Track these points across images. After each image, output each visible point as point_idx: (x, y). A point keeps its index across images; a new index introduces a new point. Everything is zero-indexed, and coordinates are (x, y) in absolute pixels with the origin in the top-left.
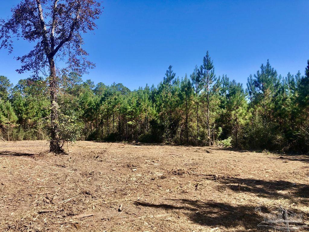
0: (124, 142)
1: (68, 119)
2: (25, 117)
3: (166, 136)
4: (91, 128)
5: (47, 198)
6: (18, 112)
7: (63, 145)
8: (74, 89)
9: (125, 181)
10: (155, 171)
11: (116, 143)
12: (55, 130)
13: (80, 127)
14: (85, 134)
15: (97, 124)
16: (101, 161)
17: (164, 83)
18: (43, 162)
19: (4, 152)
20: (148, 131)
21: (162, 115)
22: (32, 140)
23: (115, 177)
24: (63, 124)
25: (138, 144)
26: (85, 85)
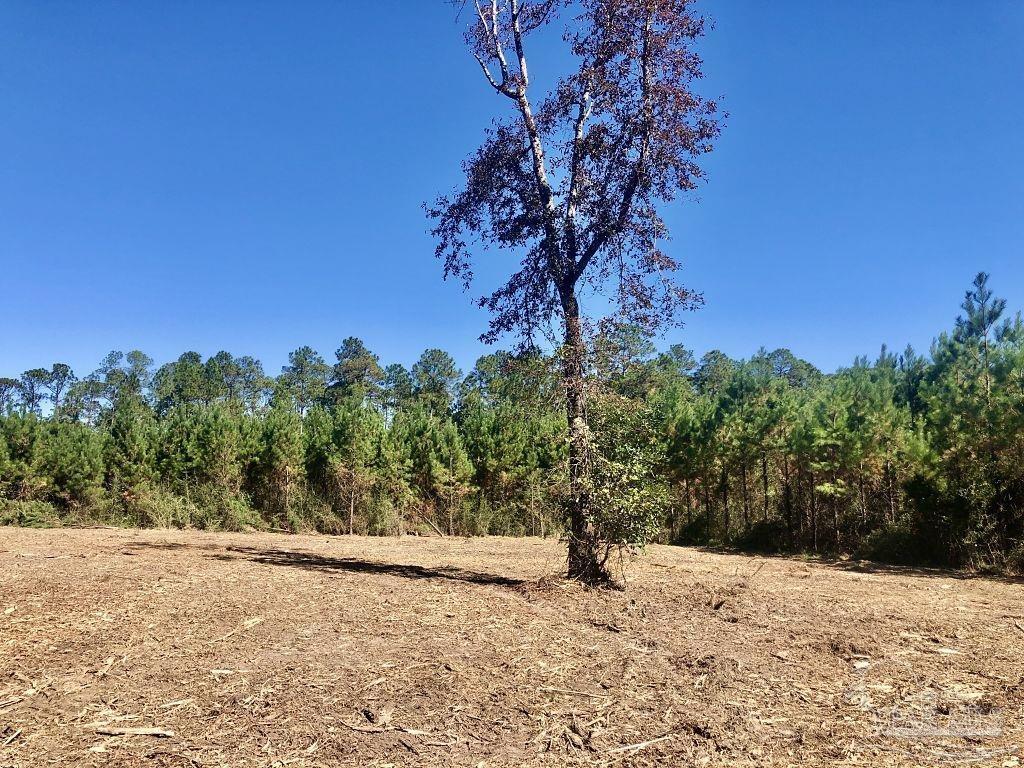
0: (806, 556)
1: (622, 472)
2: (493, 466)
3: (979, 541)
4: (688, 502)
5: (574, 730)
6: (474, 452)
7: (606, 558)
8: (629, 376)
9: (829, 703)
10: (947, 678)
11: (779, 560)
12: (582, 508)
13: (659, 500)
14: (670, 523)
15: (707, 489)
16: (733, 622)
17: (957, 339)
18: (549, 609)
19: (445, 570)
20: (898, 518)
21: (955, 459)
22: (511, 534)
23: (790, 684)
24: (606, 491)
25: (861, 565)
26: (664, 362)
